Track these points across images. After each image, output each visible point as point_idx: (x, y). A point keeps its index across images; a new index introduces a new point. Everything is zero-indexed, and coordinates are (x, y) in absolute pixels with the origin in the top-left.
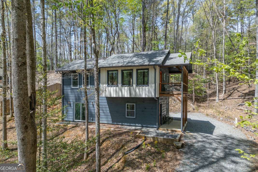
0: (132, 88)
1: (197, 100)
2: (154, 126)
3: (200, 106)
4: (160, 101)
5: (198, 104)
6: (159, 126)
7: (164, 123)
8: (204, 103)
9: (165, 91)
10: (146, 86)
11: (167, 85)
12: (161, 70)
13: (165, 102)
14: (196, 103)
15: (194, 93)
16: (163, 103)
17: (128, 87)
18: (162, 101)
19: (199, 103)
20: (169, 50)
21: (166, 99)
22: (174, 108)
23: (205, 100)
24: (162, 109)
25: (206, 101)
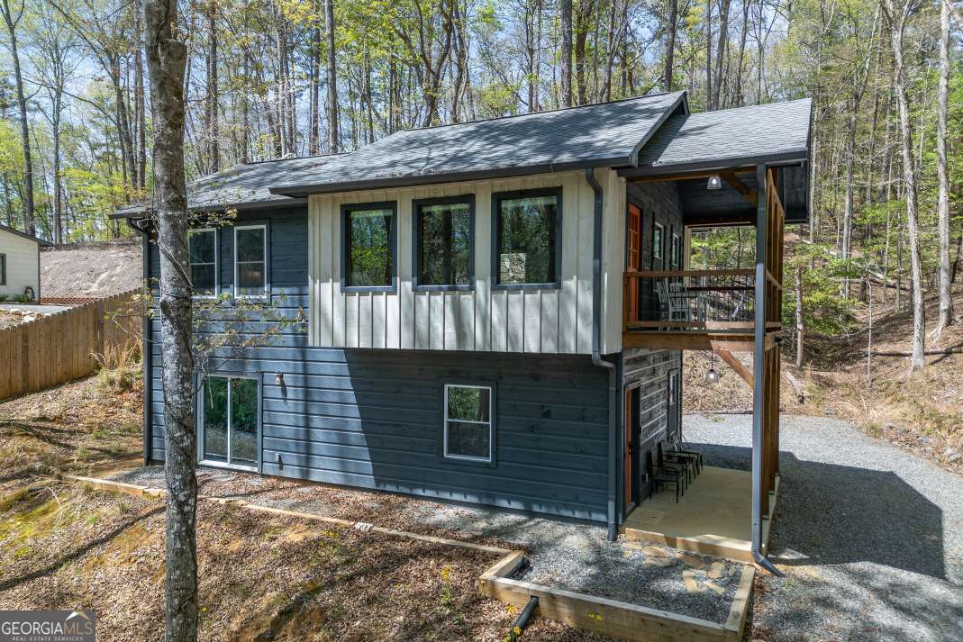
0: (467, 300)
1: (813, 353)
2: (595, 516)
3: (828, 384)
4: (628, 373)
5: (821, 373)
6: (620, 516)
7: (655, 488)
8: (848, 368)
9: (658, 320)
10: (544, 289)
11: (670, 282)
12: (636, 199)
13: (662, 375)
14: (809, 370)
15: (799, 320)
16: (645, 382)
17: (448, 298)
18: (643, 374)
19: (826, 369)
20: (685, 93)
21: (666, 359)
22: (709, 392)
23: (854, 357)
24: (642, 413)
25: (859, 357)
